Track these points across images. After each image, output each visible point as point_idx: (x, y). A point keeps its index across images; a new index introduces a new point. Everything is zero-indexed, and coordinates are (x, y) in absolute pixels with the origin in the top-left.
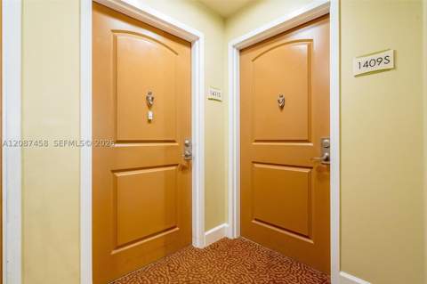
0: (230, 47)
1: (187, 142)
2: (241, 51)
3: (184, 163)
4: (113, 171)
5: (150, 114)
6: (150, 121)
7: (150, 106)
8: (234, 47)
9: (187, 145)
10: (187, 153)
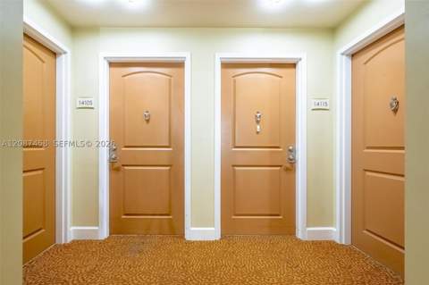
0: (338, 55)
1: (291, 148)
2: (353, 56)
3: (288, 165)
4: (234, 166)
5: (258, 127)
6: (258, 133)
7: (258, 122)
8: (343, 54)
9: (290, 150)
10: (291, 157)
